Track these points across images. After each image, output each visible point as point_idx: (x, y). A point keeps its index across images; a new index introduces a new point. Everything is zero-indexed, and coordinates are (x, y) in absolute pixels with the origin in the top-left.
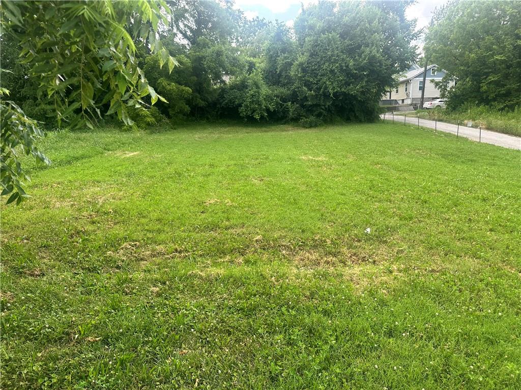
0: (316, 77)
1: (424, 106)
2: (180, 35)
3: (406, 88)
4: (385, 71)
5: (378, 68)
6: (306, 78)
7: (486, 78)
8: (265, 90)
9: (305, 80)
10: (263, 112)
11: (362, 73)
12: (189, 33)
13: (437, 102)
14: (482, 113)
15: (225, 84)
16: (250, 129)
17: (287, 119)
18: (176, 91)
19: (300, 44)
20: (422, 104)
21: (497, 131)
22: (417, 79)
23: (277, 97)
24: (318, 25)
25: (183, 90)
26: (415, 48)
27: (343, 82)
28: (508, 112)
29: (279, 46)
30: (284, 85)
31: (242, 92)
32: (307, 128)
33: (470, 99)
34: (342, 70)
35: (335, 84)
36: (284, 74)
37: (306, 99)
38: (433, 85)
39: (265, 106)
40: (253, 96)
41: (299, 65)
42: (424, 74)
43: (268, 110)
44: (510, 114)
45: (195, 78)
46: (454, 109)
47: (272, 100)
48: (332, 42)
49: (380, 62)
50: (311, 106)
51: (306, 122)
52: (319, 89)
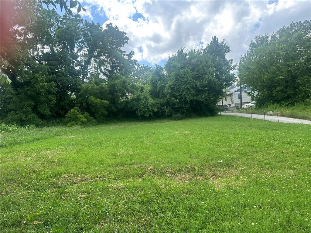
0: (179, 92)
1: (243, 107)
2: (102, 74)
3: (231, 98)
4: (218, 87)
5: (214, 86)
6: (174, 93)
7: (275, 89)
8: (151, 101)
9: (173, 94)
10: (150, 112)
11: (205, 89)
12: (107, 73)
13: (250, 104)
14: (276, 108)
15: (128, 99)
16: (143, 122)
17: (165, 116)
18: (100, 103)
19: (169, 76)
20: (241, 106)
21: (287, 117)
22: (237, 92)
23: (158, 104)
24: (178, 65)
25: (104, 102)
26: (233, 74)
27: (195, 94)
28: (291, 106)
29: (157, 77)
30: (161, 98)
31: (138, 102)
32: (176, 120)
33: (268, 101)
34: (193, 88)
35: (190, 95)
36: (161, 92)
37: (174, 104)
38: (246, 94)
39: (151, 109)
40: (144, 104)
41: (169, 87)
42: (241, 90)
43: (153, 111)
44: (293, 107)
45: (111, 96)
46: (260, 107)
47: (155, 106)
48: (187, 73)
49: (214, 82)
50: (177, 108)
51: (176, 117)
52: (181, 98)
